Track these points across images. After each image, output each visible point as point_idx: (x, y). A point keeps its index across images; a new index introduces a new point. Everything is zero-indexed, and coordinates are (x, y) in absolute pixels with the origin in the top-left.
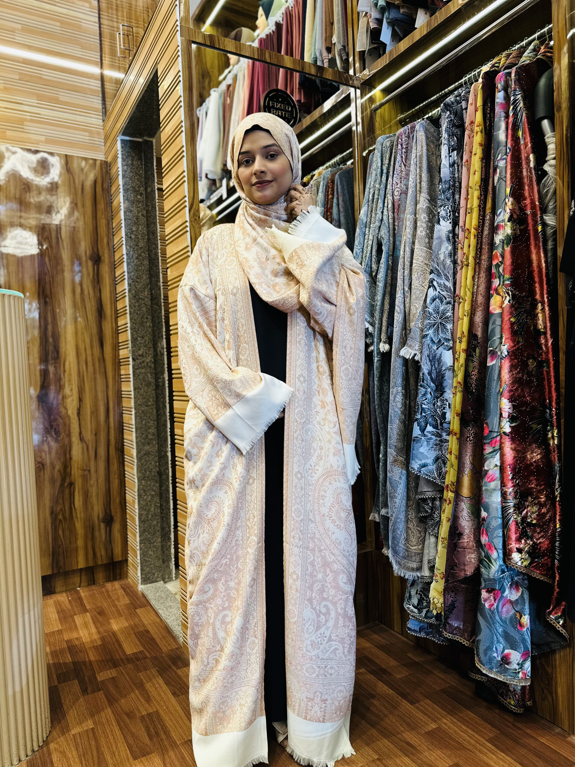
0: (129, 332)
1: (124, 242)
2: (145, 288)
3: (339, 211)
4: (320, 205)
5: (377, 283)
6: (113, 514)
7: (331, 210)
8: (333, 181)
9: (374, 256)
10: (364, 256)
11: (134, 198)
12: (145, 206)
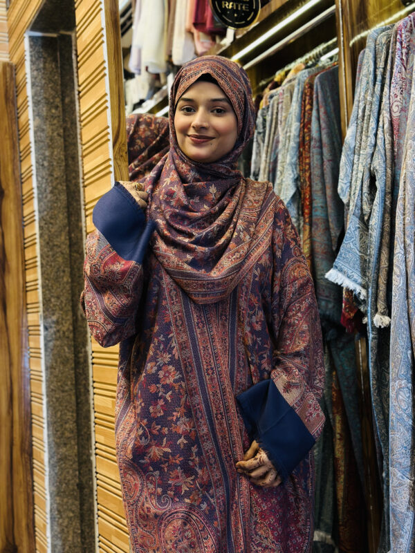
0: (40, 291)
1: (34, 172)
2: (61, 231)
3: (320, 126)
4: (294, 119)
5: (370, 231)
6: (17, 543)
7: (309, 126)
8: (311, 86)
9: (366, 194)
10: (352, 193)
11: (47, 113)
12: (61, 123)
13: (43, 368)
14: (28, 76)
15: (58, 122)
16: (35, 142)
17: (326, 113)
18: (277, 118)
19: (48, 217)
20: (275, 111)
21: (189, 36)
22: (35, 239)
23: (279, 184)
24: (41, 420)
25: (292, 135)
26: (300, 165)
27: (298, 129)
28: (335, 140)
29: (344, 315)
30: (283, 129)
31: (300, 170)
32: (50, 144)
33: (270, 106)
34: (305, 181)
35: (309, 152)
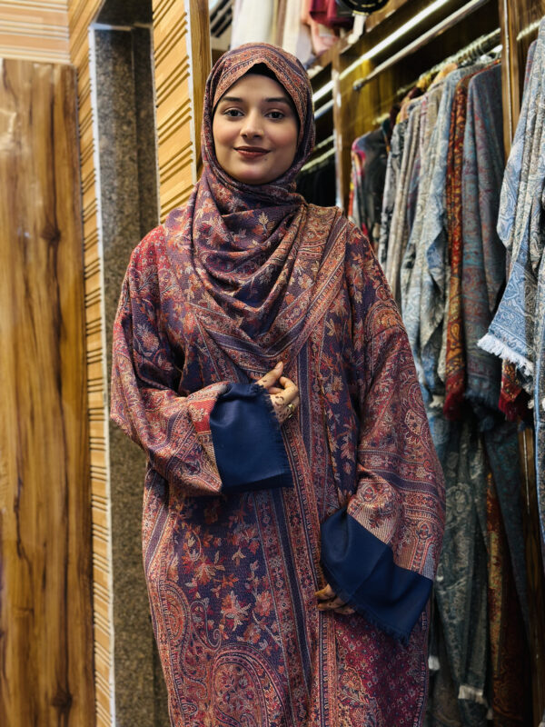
0: (104, 363)
3: (475, 145)
4: (440, 136)
5: (539, 284)
6: (71, 692)
7: (460, 145)
8: (464, 92)
9: (535, 234)
10: (516, 233)
11: (117, 130)
12: (135, 144)
13: (107, 463)
14: (93, 82)
15: (132, 142)
16: (101, 168)
17: (484, 126)
18: (418, 136)
19: (116, 266)
20: (416, 126)
21: (305, 29)
22: (99, 295)
23: (419, 223)
24: (105, 531)
25: (437, 156)
26: (447, 197)
27: (446, 149)
28: (495, 162)
29: (503, 397)
30: (426, 150)
31: (447, 204)
32: (120, 170)
33: (410, 120)
34: (454, 218)
35: (460, 180)
